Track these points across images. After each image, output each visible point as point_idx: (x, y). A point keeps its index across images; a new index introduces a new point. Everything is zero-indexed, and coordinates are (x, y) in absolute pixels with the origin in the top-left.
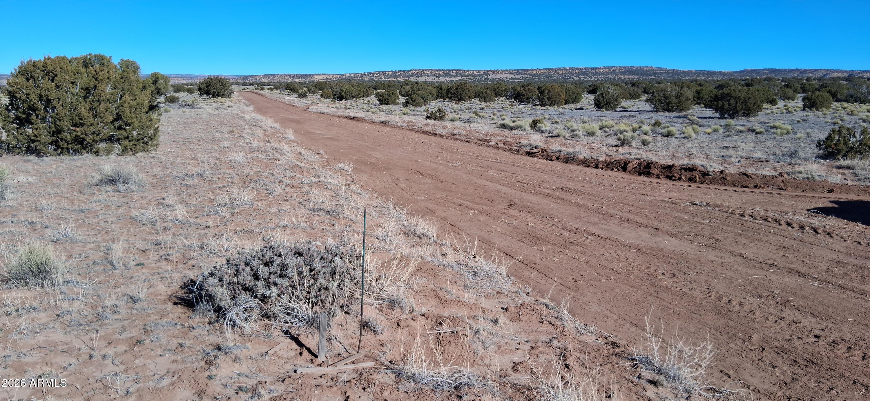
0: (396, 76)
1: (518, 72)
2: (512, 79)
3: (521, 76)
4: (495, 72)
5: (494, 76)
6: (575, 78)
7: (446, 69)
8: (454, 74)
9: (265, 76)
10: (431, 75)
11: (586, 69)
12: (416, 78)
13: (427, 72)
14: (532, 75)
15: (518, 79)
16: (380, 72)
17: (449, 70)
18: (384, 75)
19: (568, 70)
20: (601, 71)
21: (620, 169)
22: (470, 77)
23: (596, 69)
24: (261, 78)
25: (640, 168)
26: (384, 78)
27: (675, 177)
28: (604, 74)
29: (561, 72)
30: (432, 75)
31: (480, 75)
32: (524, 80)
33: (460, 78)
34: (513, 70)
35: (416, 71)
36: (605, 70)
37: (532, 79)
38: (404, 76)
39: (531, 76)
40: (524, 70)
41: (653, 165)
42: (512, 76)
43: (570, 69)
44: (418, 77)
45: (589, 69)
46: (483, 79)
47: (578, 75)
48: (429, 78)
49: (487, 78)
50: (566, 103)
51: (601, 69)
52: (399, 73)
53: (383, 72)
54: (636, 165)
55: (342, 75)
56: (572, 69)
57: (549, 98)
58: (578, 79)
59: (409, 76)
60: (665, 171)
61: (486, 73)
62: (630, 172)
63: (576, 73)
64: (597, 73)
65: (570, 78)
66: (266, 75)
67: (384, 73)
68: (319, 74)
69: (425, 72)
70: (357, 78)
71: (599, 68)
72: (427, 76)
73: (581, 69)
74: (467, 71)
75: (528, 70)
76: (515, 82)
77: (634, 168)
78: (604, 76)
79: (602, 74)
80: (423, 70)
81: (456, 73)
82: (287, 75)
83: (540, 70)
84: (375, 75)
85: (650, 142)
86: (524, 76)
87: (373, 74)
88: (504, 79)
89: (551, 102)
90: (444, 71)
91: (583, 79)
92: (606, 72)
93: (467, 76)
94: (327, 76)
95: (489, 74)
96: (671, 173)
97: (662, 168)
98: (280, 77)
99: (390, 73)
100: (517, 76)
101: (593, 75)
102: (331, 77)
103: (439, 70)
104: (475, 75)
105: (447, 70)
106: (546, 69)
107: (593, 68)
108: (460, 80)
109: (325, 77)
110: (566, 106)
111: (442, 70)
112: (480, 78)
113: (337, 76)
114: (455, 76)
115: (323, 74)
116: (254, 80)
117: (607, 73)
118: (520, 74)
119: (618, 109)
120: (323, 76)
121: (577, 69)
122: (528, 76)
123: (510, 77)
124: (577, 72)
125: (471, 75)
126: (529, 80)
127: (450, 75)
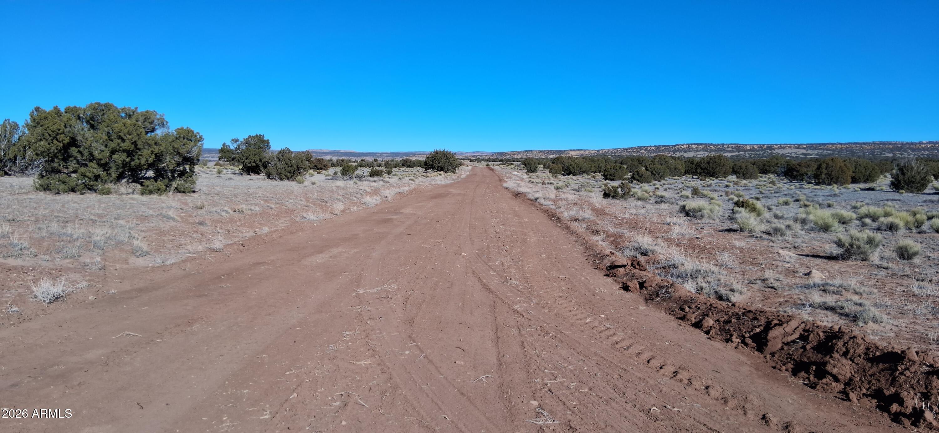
0: (659, 152)
1: (811, 146)
2: (803, 154)
3: (816, 152)
4: (782, 147)
5: (781, 152)
6: (887, 155)
7: (720, 143)
8: (730, 149)
9: (519, 152)
10: (701, 150)
11: (902, 144)
12: (683, 154)
13: (696, 146)
14: (830, 150)
15: (811, 155)
16: (641, 147)
17: (723, 145)
18: (645, 150)
19: (878, 144)
20: (923, 146)
21: (749, 341)
22: (749, 152)
23: (916, 143)
24: (516, 154)
25: (804, 347)
26: (645, 154)
27: (901, 402)
28: (928, 149)
29: (869, 147)
30: (703, 150)
31: (762, 150)
32: (819, 155)
33: (737, 153)
34: (805, 145)
35: (683, 145)
36: (929, 146)
37: (830, 154)
38: (669, 151)
39: (829, 152)
40: (820, 144)
41: (840, 344)
42: (803, 151)
43: (881, 143)
44: (685, 152)
45: (907, 143)
46: (765, 154)
47: (892, 151)
48: (698, 153)
49: (771, 154)
50: (855, 180)
51: (923, 144)
52: (663, 148)
53: (644, 147)
54: (796, 335)
55: (599, 151)
56: (884, 144)
57: (829, 175)
58: (891, 155)
59: (675, 151)
60: (874, 369)
61: (770, 147)
62: (773, 354)
63: (889, 148)
64: (918, 149)
65: (881, 154)
66: (521, 151)
67: (646, 148)
68: (574, 150)
69: (694, 147)
70: (615, 153)
71: (920, 143)
72: (697, 151)
73: (895, 144)
74: (746, 145)
75: (824, 144)
76: (806, 158)
77: (787, 344)
78: (927, 152)
79: (924, 150)
80: (692, 144)
81: (732, 147)
82: (541, 151)
83: (841, 144)
84: (635, 150)
85: (916, 254)
86: (819, 151)
87: (633, 149)
88: (793, 154)
89: (832, 179)
90: (718, 145)
91: (898, 155)
92: (930, 147)
93: (745, 151)
94: (583, 152)
95: (774, 149)
96: (893, 382)
97: (868, 360)
98: (534, 153)
99: (653, 148)
100: (810, 152)
101: (912, 151)
102: (587, 152)
103: (712, 144)
104: (756, 150)
105: (722, 144)
106: (849, 144)
107: (912, 143)
108: (737, 156)
109: (580, 152)
110: (851, 186)
111: (715, 145)
112: (761, 153)
113: (594, 152)
114: (730, 152)
115: (578, 150)
116: (508, 157)
117: (931, 149)
118: (815, 149)
119: (926, 191)
120: (578, 152)
121: (890, 144)
122: (825, 151)
123: (801, 152)
124: (891, 147)
125: (750, 150)
126: (826, 155)
127: (724, 150)
